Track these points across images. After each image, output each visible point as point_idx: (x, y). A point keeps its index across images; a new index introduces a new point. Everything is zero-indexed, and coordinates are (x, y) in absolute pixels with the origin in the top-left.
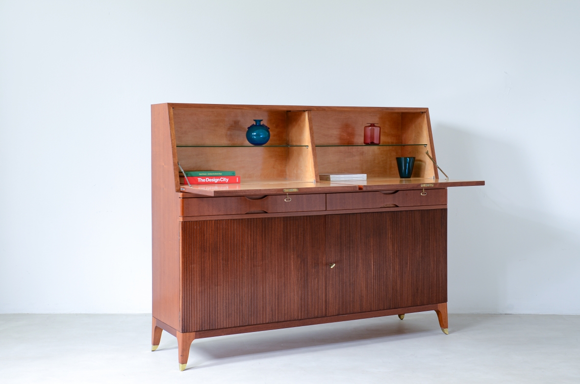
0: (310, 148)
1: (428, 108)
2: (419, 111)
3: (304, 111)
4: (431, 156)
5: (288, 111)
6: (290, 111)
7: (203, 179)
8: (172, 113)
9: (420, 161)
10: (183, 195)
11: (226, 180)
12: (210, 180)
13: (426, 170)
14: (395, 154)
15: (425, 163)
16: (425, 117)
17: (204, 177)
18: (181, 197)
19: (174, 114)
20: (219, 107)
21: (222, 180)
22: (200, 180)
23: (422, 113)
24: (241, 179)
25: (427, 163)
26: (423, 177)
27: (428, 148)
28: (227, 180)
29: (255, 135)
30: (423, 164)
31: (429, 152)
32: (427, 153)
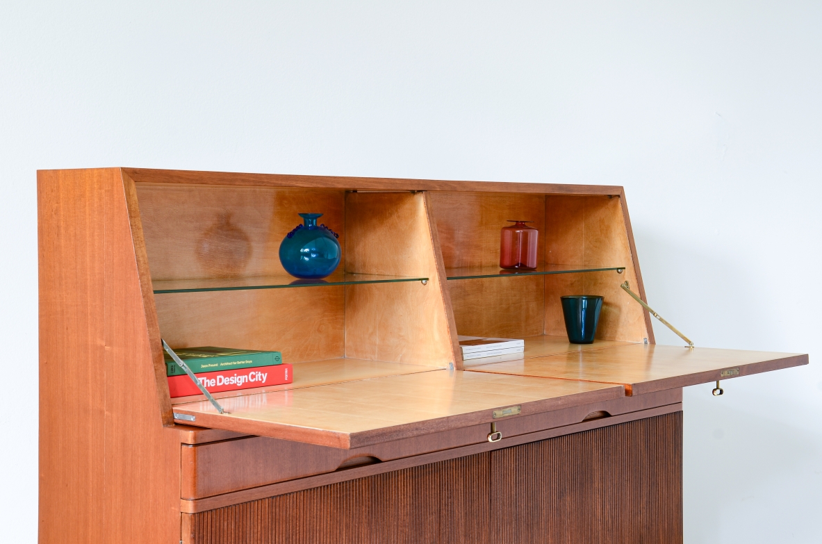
0: (435, 285)
1: (622, 187)
2: (599, 193)
3: (413, 192)
4: (637, 293)
5: (347, 192)
6: (355, 191)
7: (209, 378)
8: (136, 198)
9: (607, 304)
10: (195, 438)
11: (261, 376)
12: (226, 381)
13: (621, 324)
14: (535, 287)
15: (619, 308)
16: (620, 206)
17: (211, 374)
18: (190, 441)
19: (141, 199)
20: (243, 180)
21: (253, 377)
22: (204, 382)
23: (611, 197)
24: (295, 371)
25: (625, 310)
26: (612, 339)
27: (628, 275)
28: (265, 378)
29: (307, 255)
30: (613, 310)
31: (630, 284)
32: (626, 287)
